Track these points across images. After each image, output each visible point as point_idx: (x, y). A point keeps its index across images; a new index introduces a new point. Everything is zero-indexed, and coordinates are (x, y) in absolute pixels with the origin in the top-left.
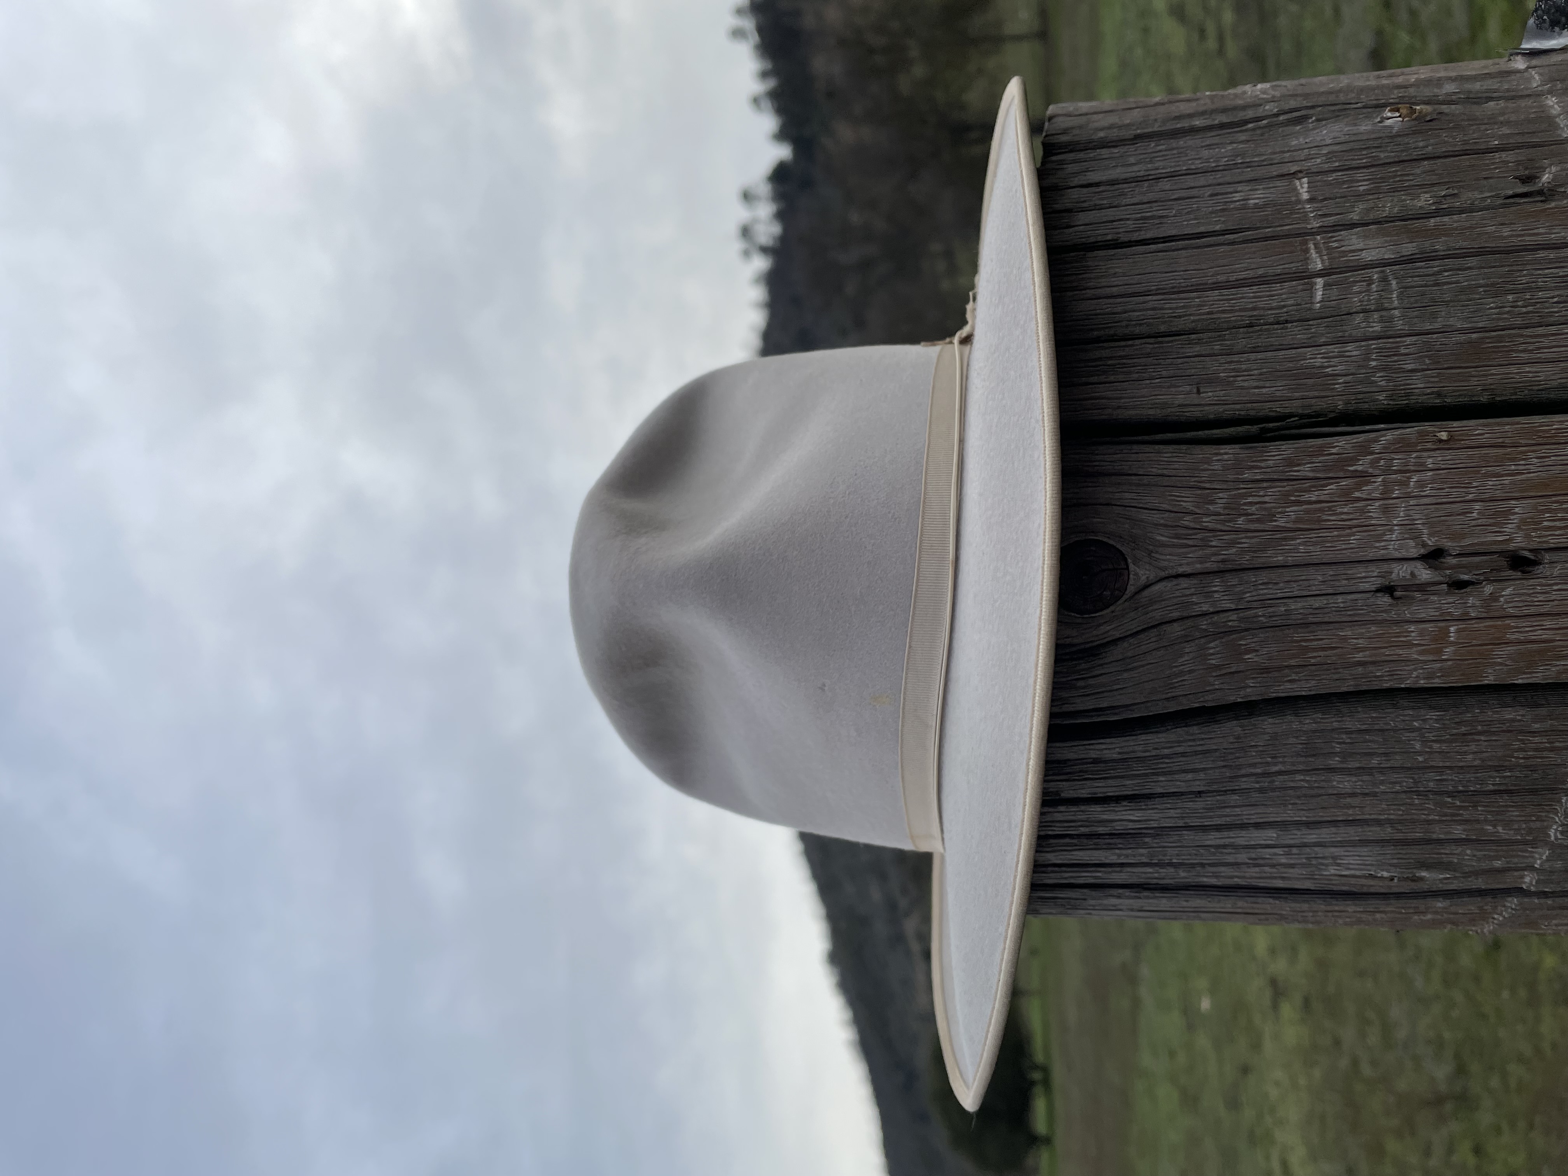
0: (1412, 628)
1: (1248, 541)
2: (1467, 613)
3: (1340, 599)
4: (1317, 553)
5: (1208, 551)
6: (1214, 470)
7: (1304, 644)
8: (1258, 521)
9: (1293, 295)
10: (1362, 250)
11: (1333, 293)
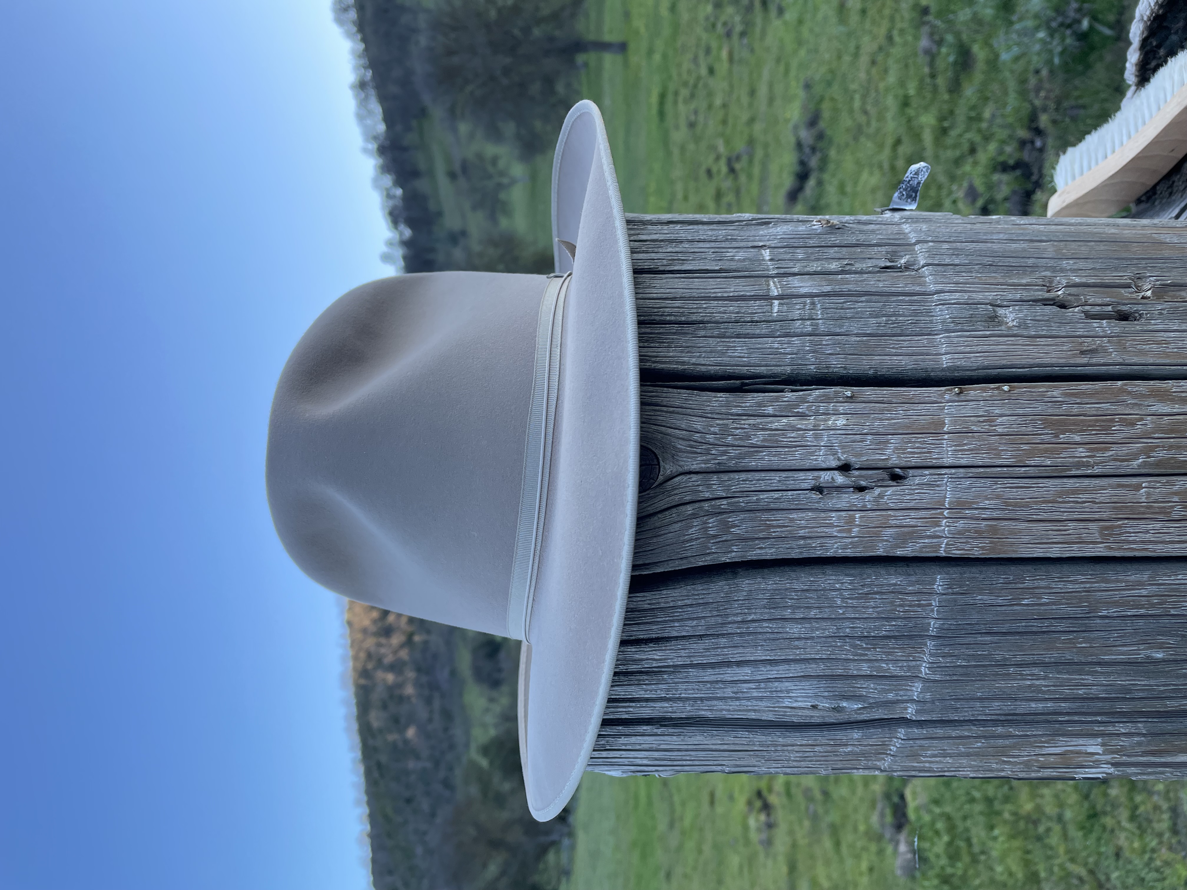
0: (833, 514)
1: (734, 452)
2: (865, 506)
3: (790, 493)
4: (776, 461)
5: (709, 457)
6: (713, 406)
7: (768, 523)
8: (740, 439)
9: (761, 308)
10: (800, 287)
11: (784, 308)
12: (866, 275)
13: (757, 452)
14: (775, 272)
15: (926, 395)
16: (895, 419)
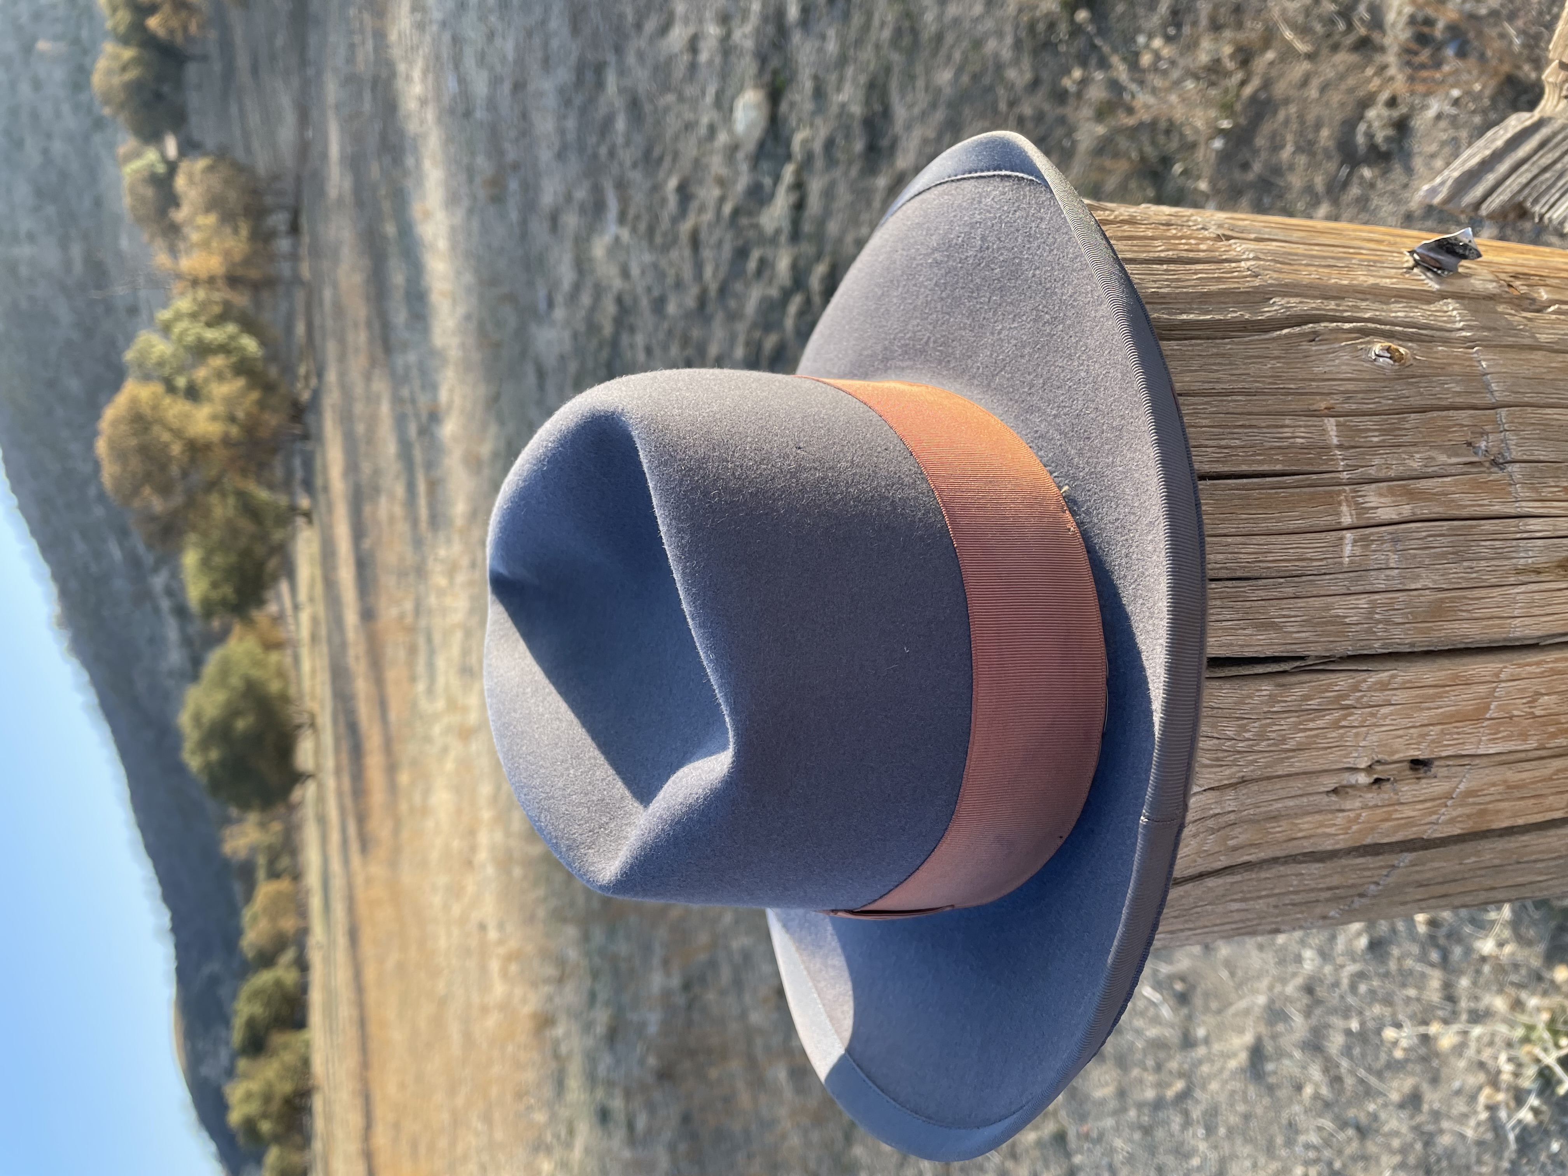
0: (1340, 815)
2: (1376, 803)
4: (1304, 766)
5: (1235, 769)
7: (1269, 830)
8: (1274, 744)
9: (1331, 549)
10: (1378, 508)
11: (1358, 551)
12: (1449, 479)
13: (1287, 758)
14: (1348, 476)
15: (1483, 673)
16: (1442, 708)
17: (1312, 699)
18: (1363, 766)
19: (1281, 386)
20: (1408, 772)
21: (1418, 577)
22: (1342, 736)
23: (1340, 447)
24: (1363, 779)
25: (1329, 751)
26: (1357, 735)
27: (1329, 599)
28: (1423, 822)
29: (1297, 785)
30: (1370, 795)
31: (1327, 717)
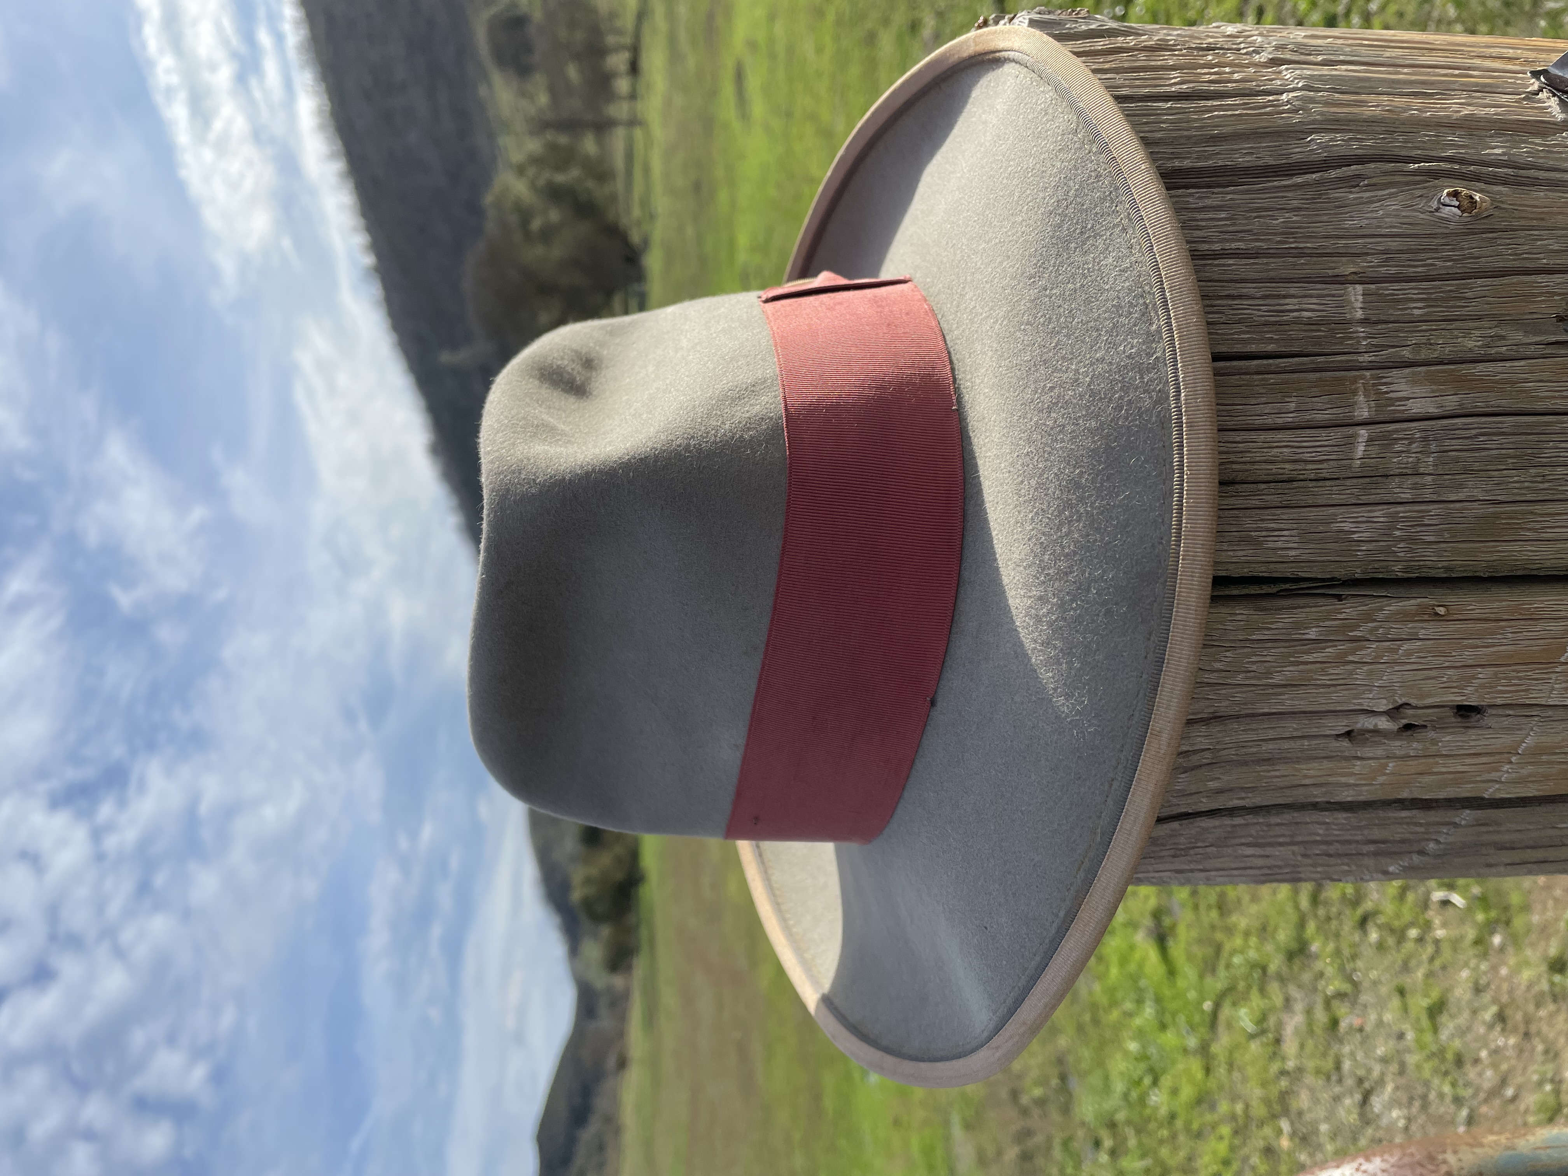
0: (1359, 763)
2: (1408, 753)
3: (1306, 742)
8: (1256, 677)
9: (1336, 449)
10: (1408, 399)
11: (1374, 451)
12: (1522, 363)
13: (1277, 694)
14: (1370, 359)
16: (1494, 646)
17: (1306, 628)
18: (1383, 708)
19: (1293, 246)
20: (1453, 720)
21: (1461, 486)
22: (1351, 673)
23: (1365, 322)
24: (1384, 723)
25: (1333, 689)
26: (1371, 672)
27: (1331, 510)
28: (1478, 779)
29: (1292, 727)
30: (1398, 743)
31: (1327, 650)
